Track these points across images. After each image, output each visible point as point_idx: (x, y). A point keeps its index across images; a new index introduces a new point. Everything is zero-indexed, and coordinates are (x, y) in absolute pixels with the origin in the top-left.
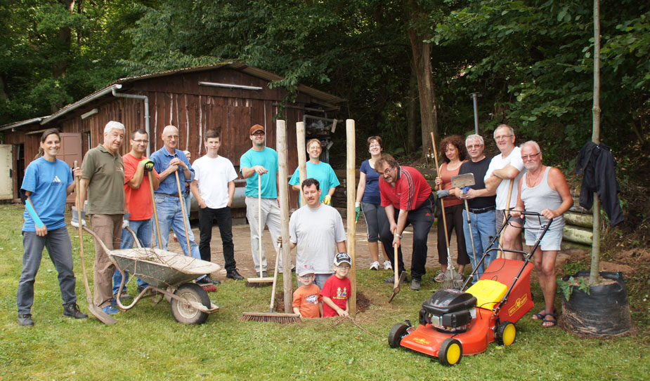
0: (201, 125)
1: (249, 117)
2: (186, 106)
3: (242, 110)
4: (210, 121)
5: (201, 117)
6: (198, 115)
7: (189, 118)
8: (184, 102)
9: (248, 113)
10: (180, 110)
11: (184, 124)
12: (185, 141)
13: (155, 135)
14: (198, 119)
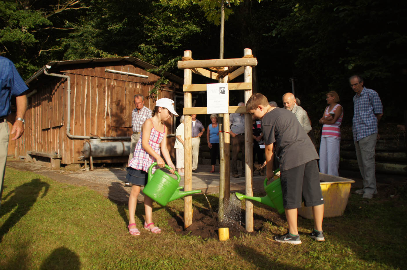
0: (106, 98)
2: (97, 85)
3: (135, 91)
4: (113, 96)
5: (107, 93)
6: (105, 92)
7: (98, 93)
8: (95, 82)
10: (93, 88)
11: (95, 97)
12: (95, 109)
13: (75, 104)
14: (105, 94)
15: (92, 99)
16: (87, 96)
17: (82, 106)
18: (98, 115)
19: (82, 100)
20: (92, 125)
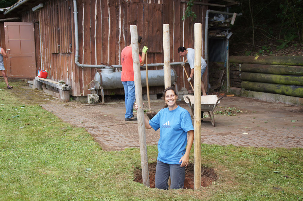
0: (120, 19)
1: (160, 13)
2: (108, 3)
3: (155, 7)
4: (128, 16)
5: (120, 12)
6: (118, 11)
7: (110, 13)
9: (159, 9)
10: (103, 7)
11: (107, 18)
12: (108, 32)
13: (83, 27)
14: (118, 14)
15: (103, 21)
16: (97, 17)
17: (92, 29)
18: (110, 39)
19: (91, 23)
20: (105, 52)
